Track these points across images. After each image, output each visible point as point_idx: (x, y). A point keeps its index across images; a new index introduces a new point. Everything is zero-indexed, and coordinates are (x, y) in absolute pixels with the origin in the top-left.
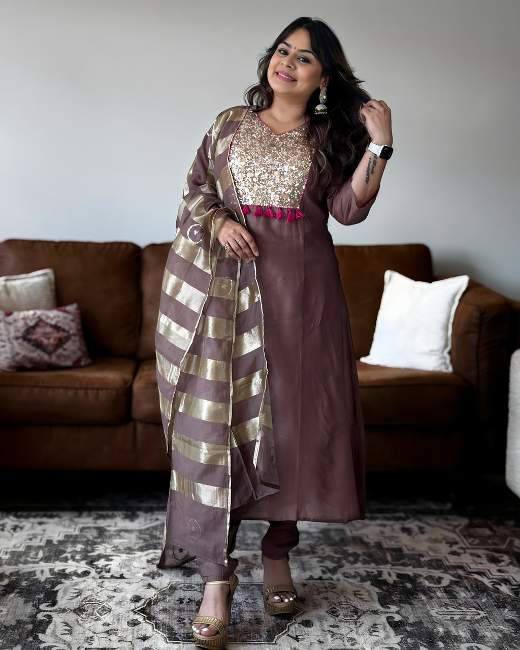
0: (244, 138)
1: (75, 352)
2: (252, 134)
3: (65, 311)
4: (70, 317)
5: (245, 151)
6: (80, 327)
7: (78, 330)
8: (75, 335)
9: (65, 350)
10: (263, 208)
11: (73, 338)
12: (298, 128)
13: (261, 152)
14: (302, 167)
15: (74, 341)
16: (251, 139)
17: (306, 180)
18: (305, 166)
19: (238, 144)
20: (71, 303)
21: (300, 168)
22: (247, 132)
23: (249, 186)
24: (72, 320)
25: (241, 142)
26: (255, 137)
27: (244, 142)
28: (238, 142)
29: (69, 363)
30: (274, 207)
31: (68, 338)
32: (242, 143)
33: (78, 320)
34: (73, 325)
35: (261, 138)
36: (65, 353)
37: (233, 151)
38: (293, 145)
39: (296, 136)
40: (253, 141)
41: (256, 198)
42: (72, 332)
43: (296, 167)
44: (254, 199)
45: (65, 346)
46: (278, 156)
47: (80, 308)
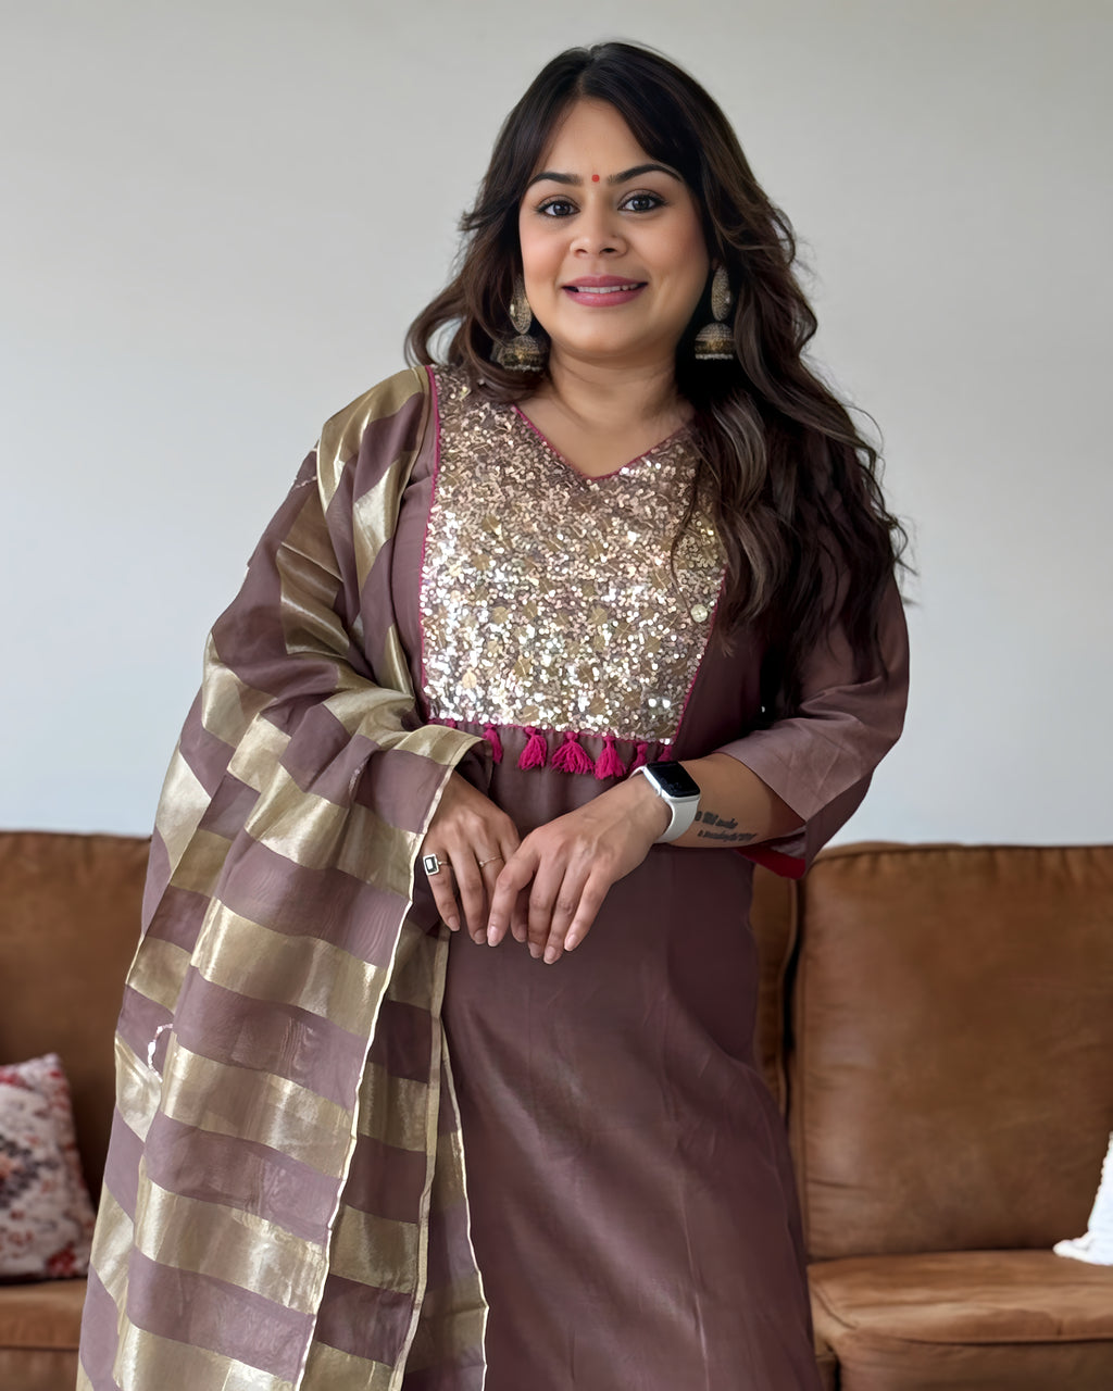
0: (474, 477)
1: (53, 1225)
2: (503, 467)
3: (14, 1081)
4: (34, 1102)
5: (484, 526)
6: (68, 1138)
7: (62, 1149)
8: (50, 1164)
9: (15, 1216)
10: (550, 737)
11: (45, 1174)
12: (660, 446)
13: (544, 532)
14: (692, 594)
15: (47, 1187)
16: (502, 484)
17: (705, 641)
18: (700, 593)
19: (456, 502)
20: (37, 1053)
21: (687, 601)
22: (483, 459)
23: (500, 656)
24: (40, 1114)
25: (465, 495)
26: (517, 477)
27: (479, 496)
28: (454, 494)
29: (33, 1263)
30: (587, 736)
31: (26, 1177)
32: (470, 498)
33: (62, 1114)
34: (43, 1128)
35: (537, 482)
36: (15, 1227)
37: (439, 526)
38: (653, 509)
39: (658, 476)
40: (511, 492)
41: (524, 702)
42: (39, 1154)
43: (670, 594)
44: (518, 705)
45: (17, 1205)
46: (605, 552)
47: (65, 1070)
